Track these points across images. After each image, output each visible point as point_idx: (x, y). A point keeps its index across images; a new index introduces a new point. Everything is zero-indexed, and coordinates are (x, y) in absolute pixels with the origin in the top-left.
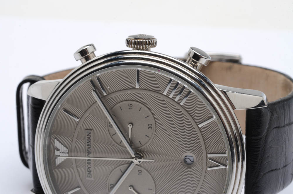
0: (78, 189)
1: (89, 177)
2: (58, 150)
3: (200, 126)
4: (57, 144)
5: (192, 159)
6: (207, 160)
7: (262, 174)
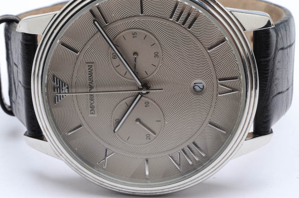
1: (92, 114)
3: (209, 51)
5: (201, 86)
6: (217, 85)
7: (271, 97)
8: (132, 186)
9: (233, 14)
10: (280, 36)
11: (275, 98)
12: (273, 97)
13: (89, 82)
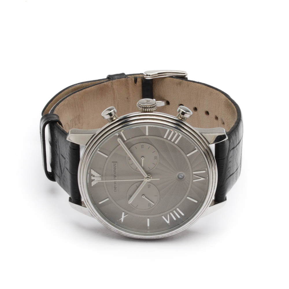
0: (108, 199)
1: (115, 191)
2: (94, 176)
3: (188, 155)
4: (93, 172)
5: (182, 175)
6: (193, 175)
7: (226, 179)
8: (140, 235)
9: (202, 135)
10: (232, 141)
11: (228, 180)
12: (227, 179)
13: (113, 173)
